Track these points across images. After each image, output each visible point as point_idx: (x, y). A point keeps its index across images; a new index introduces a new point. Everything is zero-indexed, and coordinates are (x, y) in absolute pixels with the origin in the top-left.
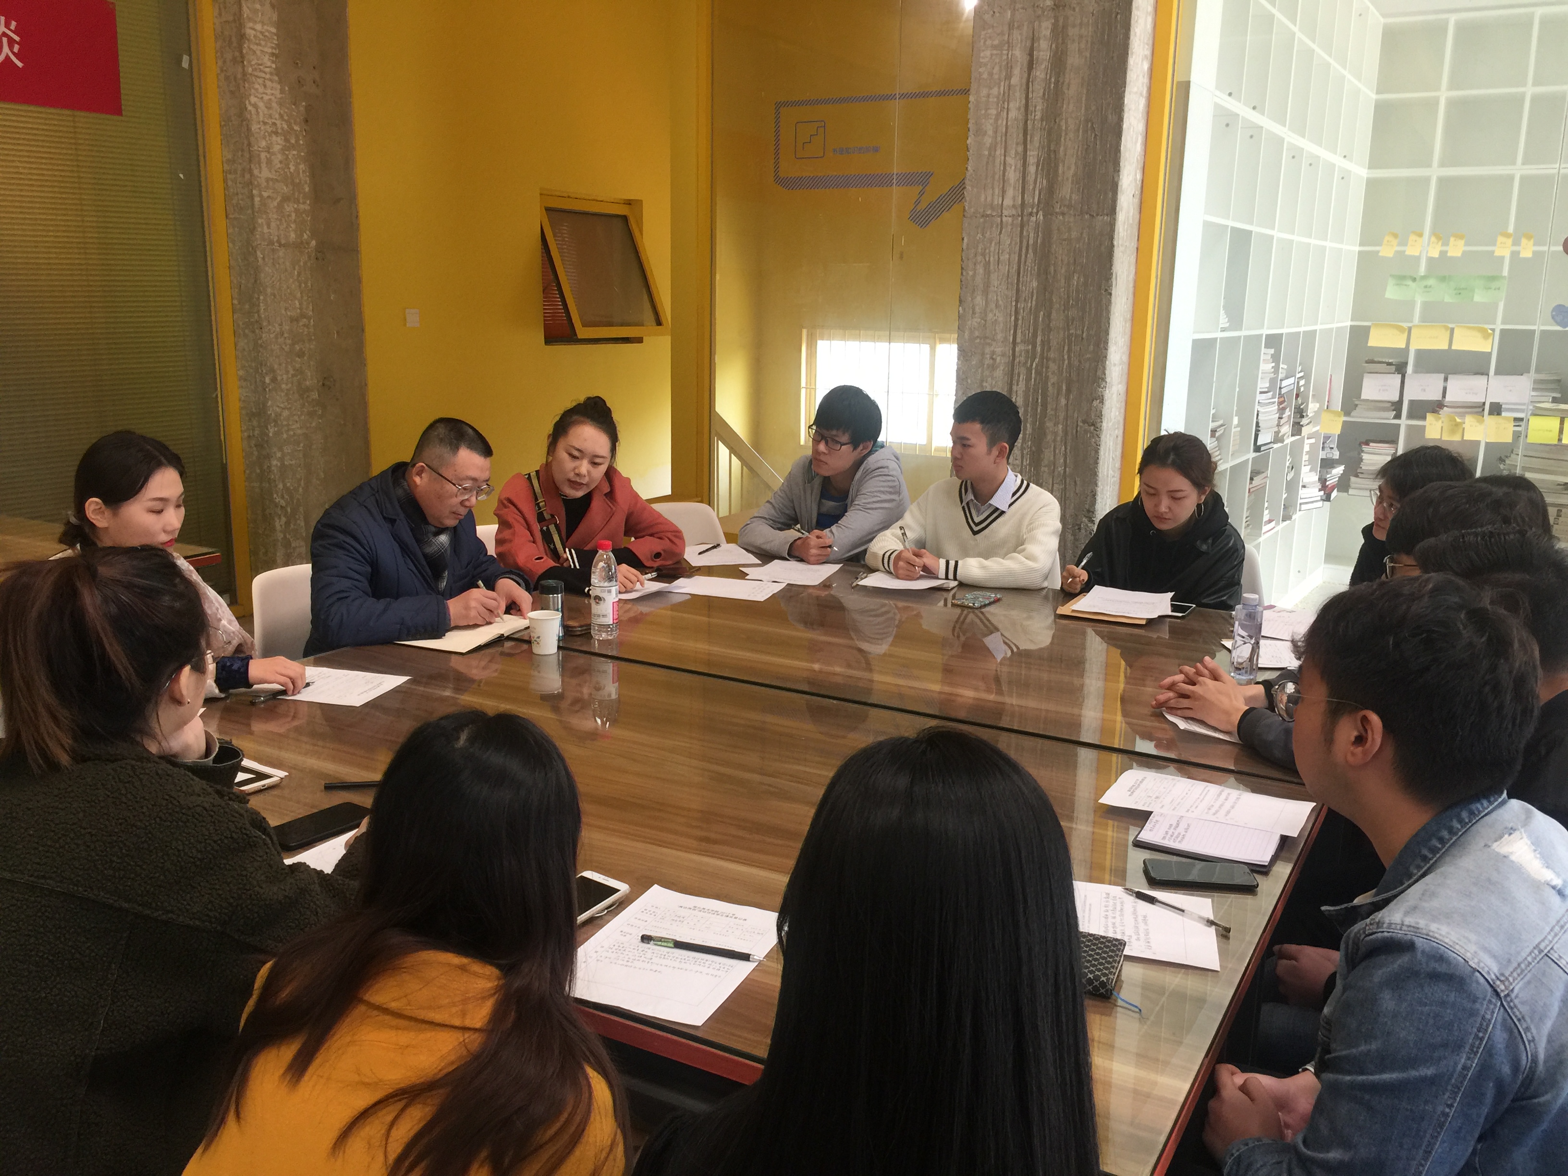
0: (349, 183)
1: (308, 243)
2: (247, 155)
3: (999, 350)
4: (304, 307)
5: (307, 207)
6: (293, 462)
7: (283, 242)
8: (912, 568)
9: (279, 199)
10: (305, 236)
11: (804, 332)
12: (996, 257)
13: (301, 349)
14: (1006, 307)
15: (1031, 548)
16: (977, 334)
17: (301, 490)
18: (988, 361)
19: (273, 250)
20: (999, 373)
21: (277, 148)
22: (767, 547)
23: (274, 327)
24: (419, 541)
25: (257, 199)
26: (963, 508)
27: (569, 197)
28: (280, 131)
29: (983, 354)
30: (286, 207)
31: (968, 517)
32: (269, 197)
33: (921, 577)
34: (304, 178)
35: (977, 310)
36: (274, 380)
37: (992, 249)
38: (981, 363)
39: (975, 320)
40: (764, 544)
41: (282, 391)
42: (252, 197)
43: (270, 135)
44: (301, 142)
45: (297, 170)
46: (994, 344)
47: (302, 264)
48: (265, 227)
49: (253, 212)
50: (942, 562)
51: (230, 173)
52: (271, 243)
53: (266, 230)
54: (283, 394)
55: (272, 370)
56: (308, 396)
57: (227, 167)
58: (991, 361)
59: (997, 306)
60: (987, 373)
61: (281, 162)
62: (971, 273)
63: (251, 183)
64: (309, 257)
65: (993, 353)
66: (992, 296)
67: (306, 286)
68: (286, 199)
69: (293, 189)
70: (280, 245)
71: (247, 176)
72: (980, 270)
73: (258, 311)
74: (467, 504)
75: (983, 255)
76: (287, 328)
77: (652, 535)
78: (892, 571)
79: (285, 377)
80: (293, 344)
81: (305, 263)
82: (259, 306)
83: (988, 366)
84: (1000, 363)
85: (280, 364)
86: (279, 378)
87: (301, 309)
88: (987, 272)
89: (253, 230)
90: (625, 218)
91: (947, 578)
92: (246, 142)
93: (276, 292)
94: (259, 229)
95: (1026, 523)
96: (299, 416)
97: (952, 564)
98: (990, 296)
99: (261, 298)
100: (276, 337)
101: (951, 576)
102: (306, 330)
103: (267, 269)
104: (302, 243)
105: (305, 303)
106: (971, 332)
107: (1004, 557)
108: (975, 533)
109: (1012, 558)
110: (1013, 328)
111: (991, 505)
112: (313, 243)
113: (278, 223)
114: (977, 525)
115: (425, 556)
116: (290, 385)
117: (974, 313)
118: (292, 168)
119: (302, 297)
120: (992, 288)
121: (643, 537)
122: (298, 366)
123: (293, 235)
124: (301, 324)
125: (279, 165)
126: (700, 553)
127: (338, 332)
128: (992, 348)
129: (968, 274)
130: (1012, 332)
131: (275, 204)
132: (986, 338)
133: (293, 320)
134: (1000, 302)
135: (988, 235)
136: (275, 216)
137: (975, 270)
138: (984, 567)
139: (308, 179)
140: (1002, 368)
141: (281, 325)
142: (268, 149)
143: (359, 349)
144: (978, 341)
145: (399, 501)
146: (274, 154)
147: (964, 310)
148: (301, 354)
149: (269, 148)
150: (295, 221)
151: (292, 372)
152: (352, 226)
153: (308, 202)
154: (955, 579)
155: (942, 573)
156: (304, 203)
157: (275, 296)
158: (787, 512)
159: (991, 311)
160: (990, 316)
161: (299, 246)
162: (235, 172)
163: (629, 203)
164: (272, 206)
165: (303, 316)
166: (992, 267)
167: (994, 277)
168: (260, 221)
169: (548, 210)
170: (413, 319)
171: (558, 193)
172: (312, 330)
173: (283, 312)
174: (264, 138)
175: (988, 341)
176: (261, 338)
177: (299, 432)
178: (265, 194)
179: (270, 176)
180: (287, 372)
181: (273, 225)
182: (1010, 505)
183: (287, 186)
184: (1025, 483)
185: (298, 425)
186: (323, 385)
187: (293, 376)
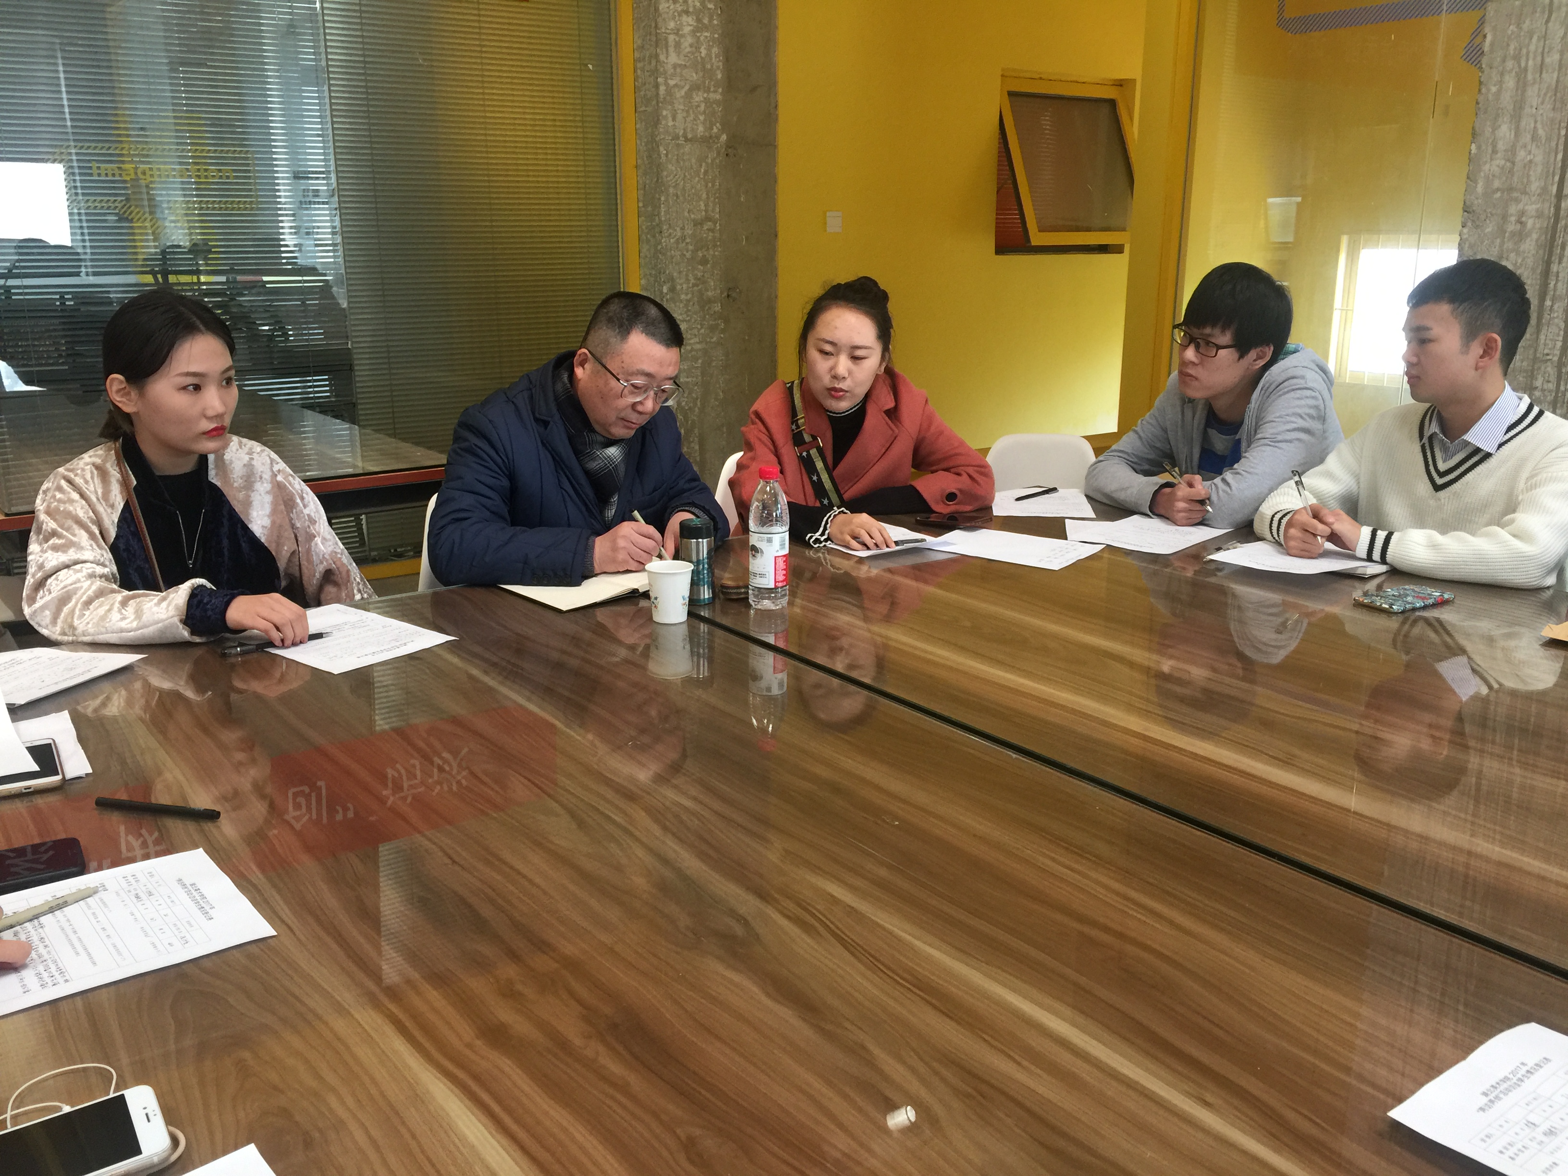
0: (769, 68)
1: (718, 137)
2: (654, 39)
3: (1532, 208)
4: (710, 209)
5: (718, 97)
6: (689, 380)
7: (690, 136)
8: (1310, 538)
9: (687, 87)
10: (715, 130)
11: (1345, 240)
12: (1539, 58)
13: (704, 256)
14: (1549, 139)
15: (1524, 519)
16: (1497, 184)
17: (697, 410)
18: (1511, 227)
19: (678, 145)
20: (1529, 246)
21: (687, 30)
22: (1121, 496)
23: (676, 230)
24: (578, 453)
25: (662, 89)
26: (1423, 448)
27: (1041, 78)
28: (691, 10)
29: (1505, 217)
30: (695, 96)
31: (1429, 463)
32: (676, 85)
33: (1326, 554)
34: (717, 63)
35: (1501, 146)
36: (672, 289)
37: (1532, 48)
38: (1502, 231)
39: (1498, 162)
40: (1116, 491)
41: (681, 301)
42: (657, 86)
43: (680, 15)
44: (715, 22)
45: (709, 55)
46: (1525, 199)
47: (710, 161)
48: (670, 119)
49: (658, 102)
50: (1366, 532)
51: (640, 61)
52: (676, 137)
53: (671, 123)
54: (681, 305)
55: (672, 279)
56: (710, 308)
57: (637, 55)
58: (1519, 226)
59: (1534, 137)
60: (1509, 245)
61: (691, 46)
62: (1494, 89)
63: (656, 70)
64: (718, 153)
65: (1522, 213)
66: (1527, 123)
67: (713, 185)
68: (695, 87)
69: (703, 77)
70: (687, 140)
71: (654, 62)
72: (1510, 82)
73: (659, 214)
74: (640, 408)
75: (1517, 58)
76: (690, 232)
77: (947, 470)
78: (1283, 542)
79: (685, 286)
80: (696, 251)
81: (713, 160)
82: (660, 207)
83: (1513, 234)
84: (1533, 228)
85: (680, 272)
86: (679, 287)
87: (706, 211)
88: (1522, 84)
89: (657, 123)
90: (1112, 103)
91: (1369, 558)
92: (653, 25)
93: (679, 193)
94: (663, 122)
95: (1524, 475)
96: (699, 330)
97: (1381, 535)
98: (1523, 123)
99: (663, 199)
100: (677, 242)
101: (1376, 555)
102: (711, 234)
103: (670, 166)
104: (711, 137)
105: (711, 204)
106: (1488, 181)
107: (1473, 533)
108: (1437, 488)
109: (1487, 535)
110: (1558, 172)
111: (1467, 443)
112: (724, 137)
113: (685, 114)
114: (1442, 475)
115: (587, 473)
116: (689, 296)
117: (1495, 152)
118: (704, 52)
119: (708, 198)
120: (1527, 110)
121: (937, 471)
122: (700, 274)
123: (701, 128)
124: (705, 228)
125: (688, 49)
126: (1018, 499)
127: (747, 238)
128: (1521, 206)
129: (1489, 90)
130: (1557, 178)
131: (683, 93)
132: (1511, 189)
133: (698, 224)
134: (1541, 132)
135: (1526, 26)
136: (682, 107)
137: (1501, 82)
138: (1434, 546)
139: (721, 64)
140: (1535, 236)
141: (683, 229)
142: (677, 32)
143: (771, 255)
144: (1498, 195)
145: (556, 399)
146: (683, 36)
147: (1479, 148)
148: (704, 262)
149: (678, 30)
150: (704, 112)
151: (693, 281)
152: (770, 118)
153: (720, 90)
154: (1383, 561)
155: (1362, 550)
156: (715, 92)
157: (677, 197)
158: (1158, 445)
159: (1525, 146)
160: (1521, 154)
161: (707, 141)
162: (644, 59)
163: (1120, 84)
164: (678, 95)
165: (708, 219)
166: (1530, 77)
167: (1532, 95)
168: (664, 113)
169: (1012, 94)
170: (834, 223)
171: (1028, 75)
172: (717, 235)
173: (686, 214)
174: (674, 18)
175: (1515, 195)
176: (660, 243)
177: (698, 346)
178: (672, 83)
179: (680, 62)
180: (688, 280)
181: (680, 116)
182: (1501, 446)
183: (696, 73)
184: (1536, 410)
185: (697, 340)
186: (728, 296)
187: (694, 285)
